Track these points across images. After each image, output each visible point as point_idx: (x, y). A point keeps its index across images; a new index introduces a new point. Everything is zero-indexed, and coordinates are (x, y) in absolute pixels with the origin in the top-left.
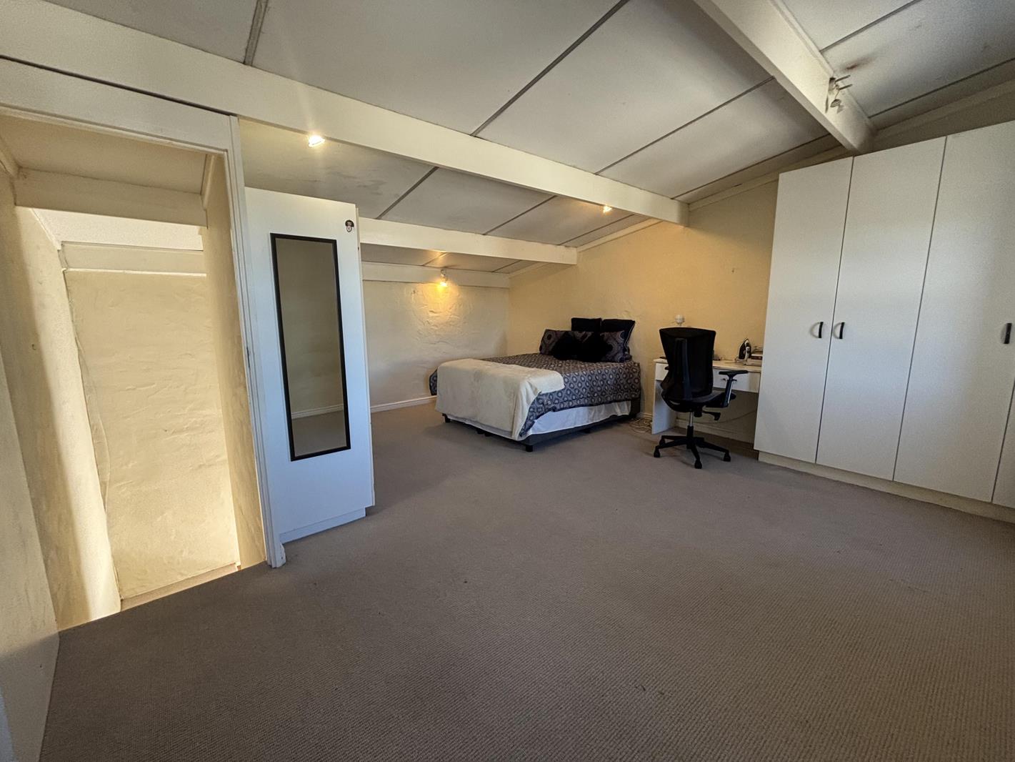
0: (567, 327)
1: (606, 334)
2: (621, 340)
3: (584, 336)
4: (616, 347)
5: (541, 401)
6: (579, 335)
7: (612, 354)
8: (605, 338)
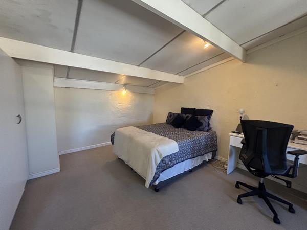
0: (179, 112)
1: (199, 117)
2: (207, 120)
3: (187, 117)
4: (205, 124)
5: (164, 162)
6: (185, 116)
7: (203, 127)
8: (198, 119)
